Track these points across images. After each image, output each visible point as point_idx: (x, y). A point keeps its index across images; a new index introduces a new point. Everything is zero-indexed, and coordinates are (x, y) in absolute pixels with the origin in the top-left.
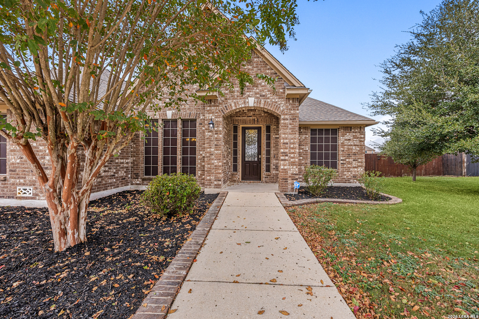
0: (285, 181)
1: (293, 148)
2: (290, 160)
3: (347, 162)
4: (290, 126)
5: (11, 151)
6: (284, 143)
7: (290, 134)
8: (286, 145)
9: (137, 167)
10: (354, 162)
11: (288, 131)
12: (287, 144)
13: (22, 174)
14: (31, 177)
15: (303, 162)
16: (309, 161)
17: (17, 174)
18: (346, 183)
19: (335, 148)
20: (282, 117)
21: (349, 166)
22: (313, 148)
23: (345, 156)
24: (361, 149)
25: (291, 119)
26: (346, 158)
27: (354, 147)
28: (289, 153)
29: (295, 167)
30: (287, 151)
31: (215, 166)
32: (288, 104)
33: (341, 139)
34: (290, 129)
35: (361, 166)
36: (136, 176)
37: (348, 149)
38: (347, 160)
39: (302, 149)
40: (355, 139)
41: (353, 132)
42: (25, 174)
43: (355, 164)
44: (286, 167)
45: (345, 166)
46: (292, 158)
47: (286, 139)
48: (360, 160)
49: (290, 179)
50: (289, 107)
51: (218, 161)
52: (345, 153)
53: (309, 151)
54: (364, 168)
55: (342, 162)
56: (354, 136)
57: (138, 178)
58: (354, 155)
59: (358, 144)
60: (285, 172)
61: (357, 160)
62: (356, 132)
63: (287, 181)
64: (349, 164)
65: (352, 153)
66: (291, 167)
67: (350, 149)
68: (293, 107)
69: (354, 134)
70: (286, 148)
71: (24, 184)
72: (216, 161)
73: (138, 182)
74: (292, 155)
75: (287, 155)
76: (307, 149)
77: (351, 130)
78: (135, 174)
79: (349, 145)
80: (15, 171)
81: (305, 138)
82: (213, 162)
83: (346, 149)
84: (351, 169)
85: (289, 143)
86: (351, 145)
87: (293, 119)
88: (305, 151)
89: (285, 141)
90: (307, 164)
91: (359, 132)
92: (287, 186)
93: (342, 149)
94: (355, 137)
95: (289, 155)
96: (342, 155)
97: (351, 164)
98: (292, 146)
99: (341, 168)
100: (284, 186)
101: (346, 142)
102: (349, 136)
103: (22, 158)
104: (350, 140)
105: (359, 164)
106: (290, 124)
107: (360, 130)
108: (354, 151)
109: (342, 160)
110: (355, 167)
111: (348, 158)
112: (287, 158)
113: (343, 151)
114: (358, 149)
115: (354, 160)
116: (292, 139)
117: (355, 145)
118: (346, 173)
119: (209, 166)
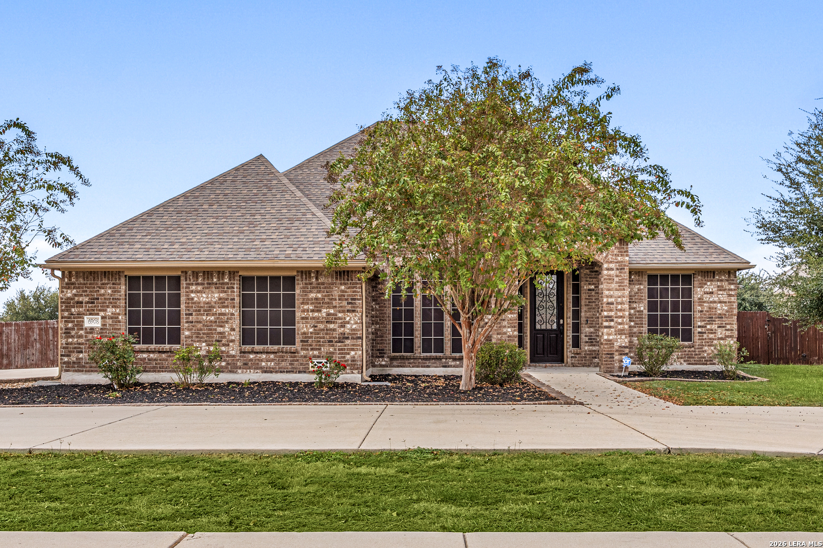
0: (611, 358)
1: (620, 310)
2: (617, 327)
3: (708, 330)
4: (616, 279)
5: (303, 318)
6: (608, 303)
7: (617, 290)
8: (612, 306)
9: (382, 340)
10: (719, 330)
11: (613, 285)
12: (612, 304)
13: (316, 345)
14: (328, 348)
15: (635, 330)
16: (645, 328)
17: (311, 345)
18: (706, 364)
19: (688, 306)
20: (605, 266)
21: (711, 336)
22: (652, 306)
23: (704, 321)
24: (731, 308)
25: (617, 269)
26: (707, 324)
27: (719, 305)
28: (616, 318)
29: (623, 337)
30: (612, 314)
31: (509, 336)
32: (614, 248)
33: (698, 293)
34: (617, 283)
35: (731, 337)
36: (380, 353)
37: (710, 308)
38: (708, 327)
39: (634, 308)
40: (721, 292)
41: (718, 280)
42: (320, 345)
43: (720, 333)
44: (611, 337)
45: (705, 336)
46: (620, 324)
47: (611, 297)
48: (728, 327)
49: (617, 353)
50: (615, 252)
51: (513, 329)
52: (705, 315)
53: (646, 312)
54: (735, 340)
55: (699, 330)
56: (718, 287)
57: (383, 357)
58: (719, 318)
59: (726, 299)
60: (610, 344)
61: (724, 327)
62: (722, 281)
63: (613, 357)
64: (712, 333)
65: (715, 314)
66: (619, 337)
67: (713, 308)
68: (621, 252)
69: (719, 283)
70: (611, 310)
71: (319, 357)
72: (509, 330)
73: (383, 363)
74: (620, 320)
75: (612, 320)
76: (642, 309)
77: (714, 277)
78: (378, 350)
79: (711, 302)
80: (307, 341)
81: (638, 290)
82: (505, 330)
83: (706, 309)
84: (715, 342)
85: (615, 302)
86: (715, 302)
87: (621, 269)
88: (638, 311)
89: (610, 300)
90: (641, 333)
91: (727, 280)
92: (614, 364)
93: (699, 308)
94: (720, 288)
95: (615, 319)
96: (700, 318)
97: (715, 333)
98: (619, 307)
99: (699, 339)
100: (609, 364)
101: (707, 297)
102: (710, 286)
103: (316, 327)
104: (712, 293)
105: (728, 333)
106: (617, 276)
107: (729, 276)
108: (719, 312)
109: (699, 327)
110: (722, 339)
111: (710, 324)
112: (612, 324)
113: (702, 311)
114: (726, 308)
115: (720, 327)
116: (619, 297)
117: (720, 302)
118: (706, 348)
119: (499, 336)
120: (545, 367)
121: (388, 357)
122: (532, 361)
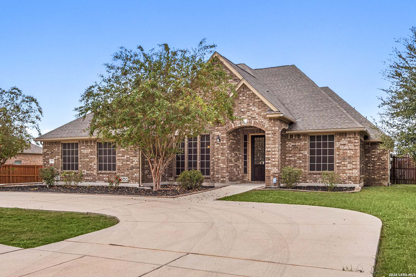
0: (269, 178)
1: (274, 155)
2: (272, 163)
3: (342, 165)
4: (272, 139)
5: (118, 160)
6: (267, 151)
7: (272, 144)
8: (269, 152)
9: (171, 169)
10: (349, 165)
11: (270, 142)
12: (270, 151)
13: (123, 171)
14: (127, 172)
15: (302, 165)
16: (308, 164)
17: (121, 171)
18: (341, 183)
19: (332, 152)
20: (266, 132)
21: (344, 168)
22: (312, 152)
23: (340, 160)
24: (356, 153)
25: (272, 134)
26: (342, 161)
27: (349, 151)
28: (271, 158)
29: (275, 168)
30: (270, 156)
31: (221, 168)
32: (271, 123)
33: (337, 144)
34: (272, 141)
35: (355, 168)
36: (171, 175)
37: (344, 153)
38: (343, 163)
39: (302, 153)
40: (350, 144)
41: (348, 138)
42: (124, 171)
43: (349, 166)
44: (269, 168)
45: (341, 168)
46: (273, 161)
47: (269, 148)
48: (354, 163)
49: (272, 176)
50: (271, 125)
51: (223, 164)
52: (340, 156)
53: (308, 155)
54: (358, 170)
55: (338, 165)
56: (348, 141)
57: (172, 177)
58: (349, 158)
59: (353, 148)
60: (269, 172)
61: (351, 163)
62: (350, 138)
63: (270, 178)
64: (345, 167)
65: (347, 156)
66: (273, 168)
67: (345, 153)
68: (274, 125)
69: (348, 139)
70: (269, 155)
71: (124, 176)
72: (222, 164)
73: (172, 180)
74: (273, 160)
75: (270, 160)
76: (306, 153)
77: (346, 136)
78: (170, 174)
79: (344, 150)
80: (120, 169)
81: (304, 144)
82: (220, 165)
83: (341, 153)
84: (346, 171)
85: (271, 151)
86: (346, 150)
87: (274, 134)
88: (304, 155)
89: (269, 150)
90: (306, 166)
91: (354, 138)
92: (270, 182)
93: (338, 153)
94: (350, 142)
95: (271, 159)
96: (338, 158)
97: (346, 166)
98: (273, 153)
99: (337, 170)
100: (268, 182)
101: (342, 147)
102: (344, 141)
103: (123, 163)
104: (345, 145)
105: (354, 166)
106: (272, 137)
107: (355, 135)
108: (349, 155)
109: (337, 163)
110: (350, 169)
111: (344, 161)
112: (270, 161)
113: (339, 155)
114: (353, 153)
115: (349, 163)
116: (273, 148)
117: (349, 150)
118: (341, 175)
119: (217, 168)
120: (258, 183)
121: (174, 177)
122: (252, 180)
